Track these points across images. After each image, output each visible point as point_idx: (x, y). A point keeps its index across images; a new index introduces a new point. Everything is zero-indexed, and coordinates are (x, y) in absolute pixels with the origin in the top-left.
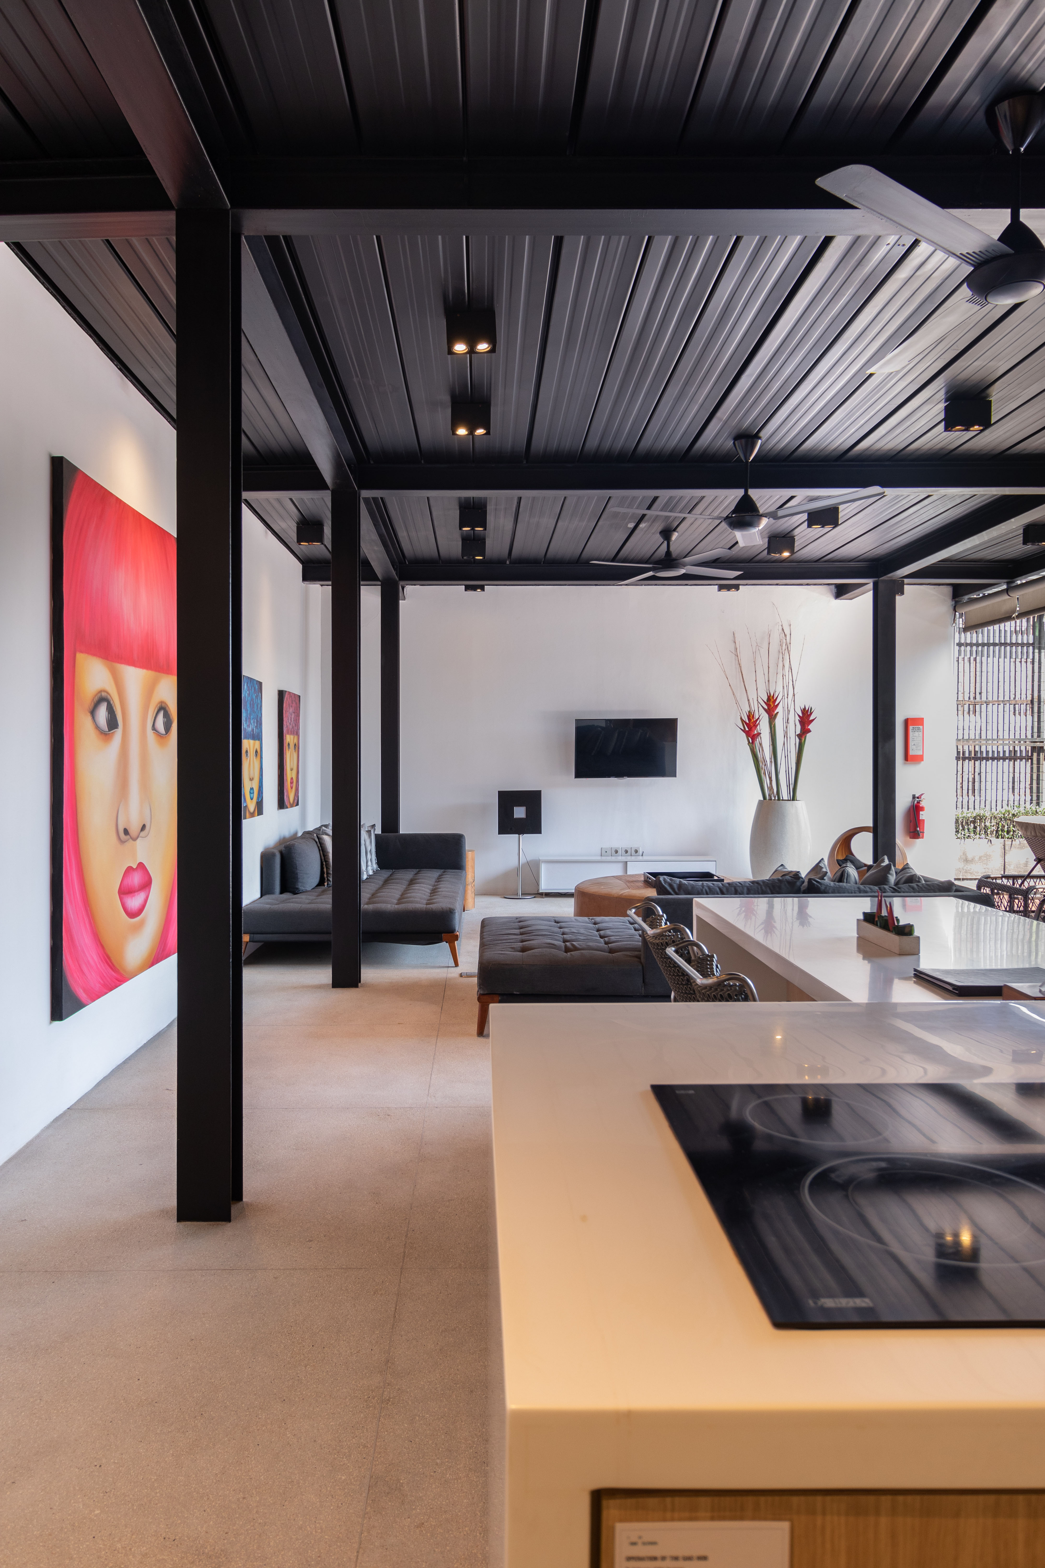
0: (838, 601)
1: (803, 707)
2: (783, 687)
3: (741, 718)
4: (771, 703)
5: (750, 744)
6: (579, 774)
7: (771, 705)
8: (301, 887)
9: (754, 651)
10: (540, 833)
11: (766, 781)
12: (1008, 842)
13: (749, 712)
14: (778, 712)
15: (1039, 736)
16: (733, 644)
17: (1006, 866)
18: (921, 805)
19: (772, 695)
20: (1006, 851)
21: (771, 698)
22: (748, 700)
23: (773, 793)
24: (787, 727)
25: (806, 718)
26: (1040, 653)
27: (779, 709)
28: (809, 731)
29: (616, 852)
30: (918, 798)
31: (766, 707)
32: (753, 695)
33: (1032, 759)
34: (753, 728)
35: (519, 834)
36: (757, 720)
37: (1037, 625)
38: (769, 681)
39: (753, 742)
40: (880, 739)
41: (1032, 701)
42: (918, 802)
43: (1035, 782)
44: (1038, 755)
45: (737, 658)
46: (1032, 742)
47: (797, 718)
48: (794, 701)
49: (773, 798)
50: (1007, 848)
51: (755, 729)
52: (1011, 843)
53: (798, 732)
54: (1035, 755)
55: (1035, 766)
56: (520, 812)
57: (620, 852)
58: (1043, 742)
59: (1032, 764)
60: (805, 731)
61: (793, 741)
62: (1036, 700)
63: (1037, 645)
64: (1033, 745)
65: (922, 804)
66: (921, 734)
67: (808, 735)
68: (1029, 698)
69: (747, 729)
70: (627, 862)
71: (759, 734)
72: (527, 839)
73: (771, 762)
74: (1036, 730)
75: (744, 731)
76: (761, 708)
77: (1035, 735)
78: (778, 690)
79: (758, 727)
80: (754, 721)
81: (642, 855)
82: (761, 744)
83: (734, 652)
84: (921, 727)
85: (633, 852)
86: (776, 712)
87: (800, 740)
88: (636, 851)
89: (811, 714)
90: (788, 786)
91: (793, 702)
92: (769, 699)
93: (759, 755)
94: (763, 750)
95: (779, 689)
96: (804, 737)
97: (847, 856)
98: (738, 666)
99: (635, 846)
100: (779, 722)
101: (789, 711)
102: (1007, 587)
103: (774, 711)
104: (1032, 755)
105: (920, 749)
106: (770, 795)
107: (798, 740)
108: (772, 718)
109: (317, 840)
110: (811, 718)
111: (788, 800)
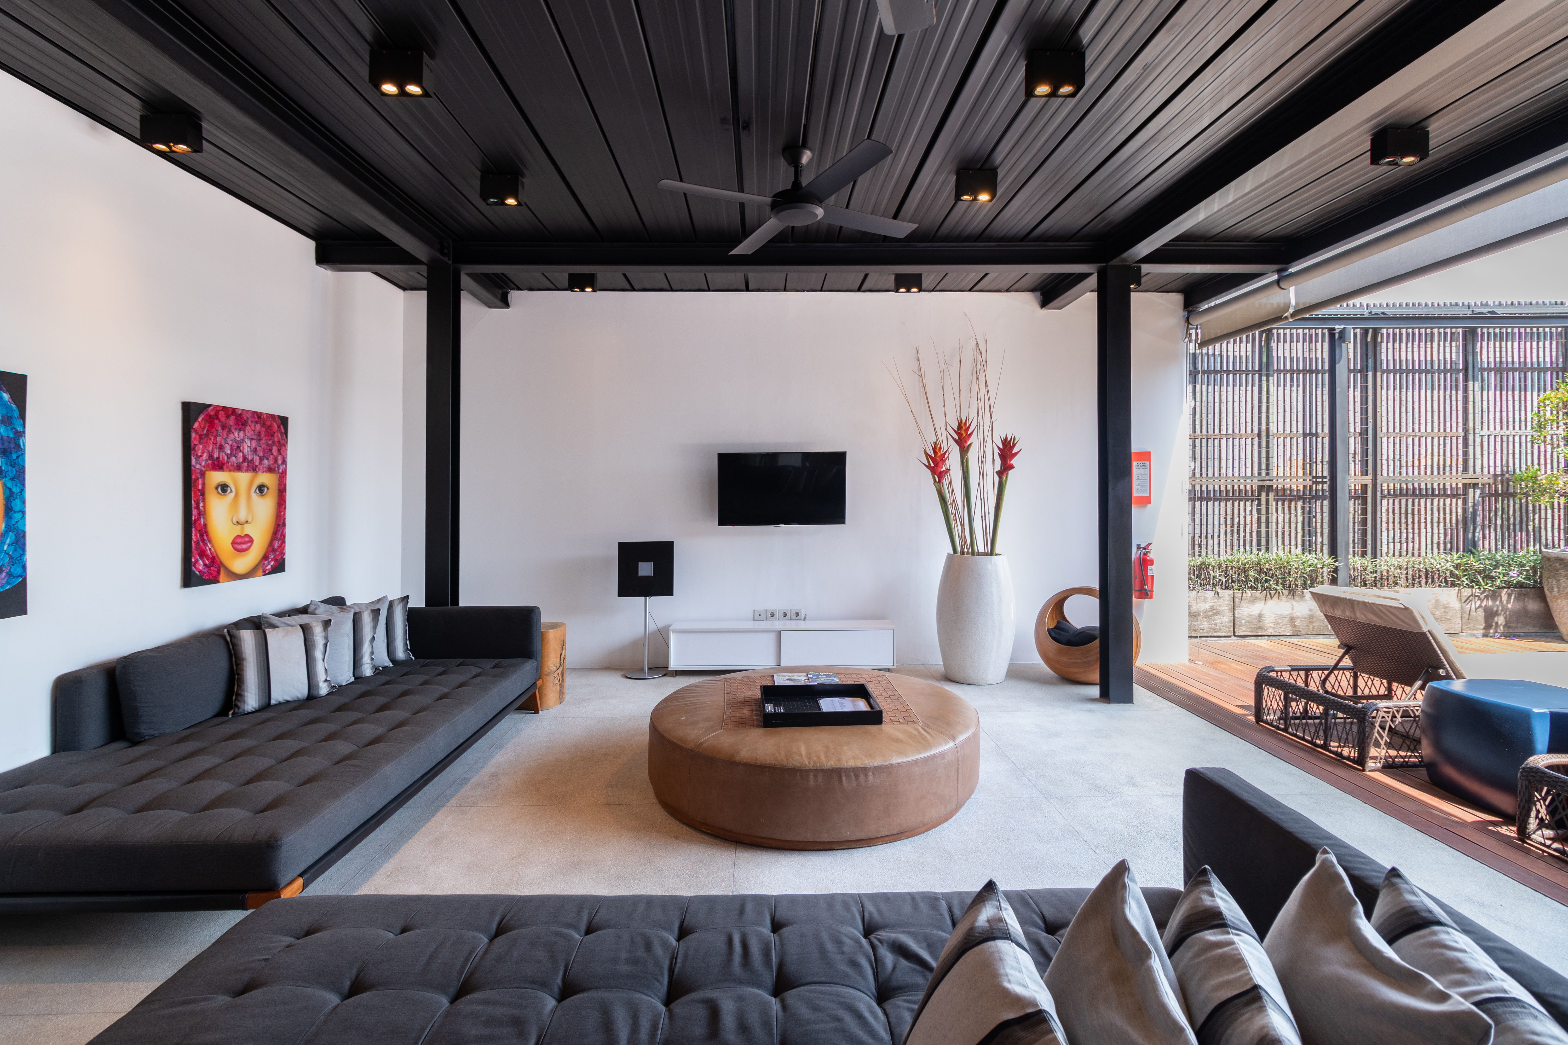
0: (1045, 311)
1: (1003, 437)
2: (978, 414)
3: (925, 451)
4: (963, 432)
5: (936, 484)
6: (724, 521)
7: (962, 435)
8: (145, 730)
9: (942, 369)
10: (671, 594)
11: (957, 529)
12: (1238, 594)
13: (935, 443)
14: (971, 443)
15: (1268, 474)
16: (917, 362)
17: (1236, 621)
18: (1148, 558)
19: (964, 421)
20: (1236, 605)
21: (963, 425)
22: (935, 430)
23: (966, 543)
24: (983, 463)
25: (1007, 451)
26: (1268, 381)
27: (973, 440)
28: (1012, 467)
29: (773, 615)
30: (1144, 548)
31: (956, 437)
32: (940, 424)
33: (1259, 500)
34: (940, 464)
35: (646, 596)
36: (945, 453)
37: (1264, 349)
38: (960, 406)
39: (940, 481)
40: (1110, 477)
41: (1259, 435)
42: (1145, 554)
43: (1263, 525)
44: (1268, 495)
45: (920, 379)
46: (1259, 480)
47: (997, 451)
48: (992, 431)
49: (966, 550)
50: (1237, 601)
51: (943, 464)
52: (1240, 595)
53: (998, 467)
54: (1264, 494)
55: (1263, 508)
56: (646, 569)
57: (777, 615)
58: (1272, 480)
59: (1259, 505)
60: (1006, 467)
61: (991, 481)
62: (1264, 433)
63: (1264, 372)
64: (1261, 483)
65: (1151, 556)
66: (1147, 471)
67: (1011, 472)
68: (1256, 431)
69: (932, 465)
70: (780, 632)
71: (948, 471)
72: (656, 602)
73: (963, 505)
74: (1264, 467)
75: (929, 467)
76: (950, 439)
77: (1264, 473)
78: (971, 415)
79: (947, 462)
80: (941, 455)
81: (805, 619)
82: (950, 483)
83: (917, 372)
84: (1147, 463)
85: (794, 616)
86: (968, 443)
87: (1000, 478)
88: (797, 614)
89: (1014, 445)
90: (985, 536)
91: (990, 432)
92: (960, 427)
93: (948, 497)
94: (953, 491)
95: (973, 415)
96: (1005, 474)
97: (1058, 622)
98: (922, 389)
99: (795, 608)
100: (973, 456)
101: (986, 443)
102: (1279, 276)
103: (966, 442)
104: (1259, 495)
105: (1146, 490)
106: (961, 547)
107: (997, 478)
108: (964, 450)
109: (228, 639)
110: (1014, 451)
111: (986, 554)
